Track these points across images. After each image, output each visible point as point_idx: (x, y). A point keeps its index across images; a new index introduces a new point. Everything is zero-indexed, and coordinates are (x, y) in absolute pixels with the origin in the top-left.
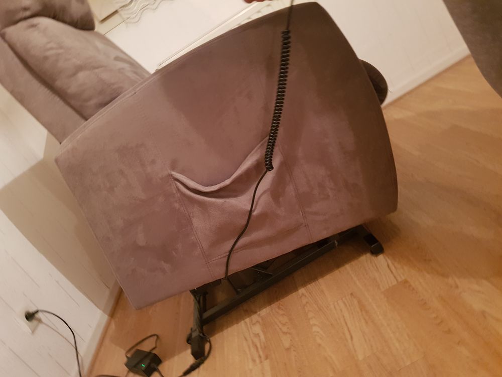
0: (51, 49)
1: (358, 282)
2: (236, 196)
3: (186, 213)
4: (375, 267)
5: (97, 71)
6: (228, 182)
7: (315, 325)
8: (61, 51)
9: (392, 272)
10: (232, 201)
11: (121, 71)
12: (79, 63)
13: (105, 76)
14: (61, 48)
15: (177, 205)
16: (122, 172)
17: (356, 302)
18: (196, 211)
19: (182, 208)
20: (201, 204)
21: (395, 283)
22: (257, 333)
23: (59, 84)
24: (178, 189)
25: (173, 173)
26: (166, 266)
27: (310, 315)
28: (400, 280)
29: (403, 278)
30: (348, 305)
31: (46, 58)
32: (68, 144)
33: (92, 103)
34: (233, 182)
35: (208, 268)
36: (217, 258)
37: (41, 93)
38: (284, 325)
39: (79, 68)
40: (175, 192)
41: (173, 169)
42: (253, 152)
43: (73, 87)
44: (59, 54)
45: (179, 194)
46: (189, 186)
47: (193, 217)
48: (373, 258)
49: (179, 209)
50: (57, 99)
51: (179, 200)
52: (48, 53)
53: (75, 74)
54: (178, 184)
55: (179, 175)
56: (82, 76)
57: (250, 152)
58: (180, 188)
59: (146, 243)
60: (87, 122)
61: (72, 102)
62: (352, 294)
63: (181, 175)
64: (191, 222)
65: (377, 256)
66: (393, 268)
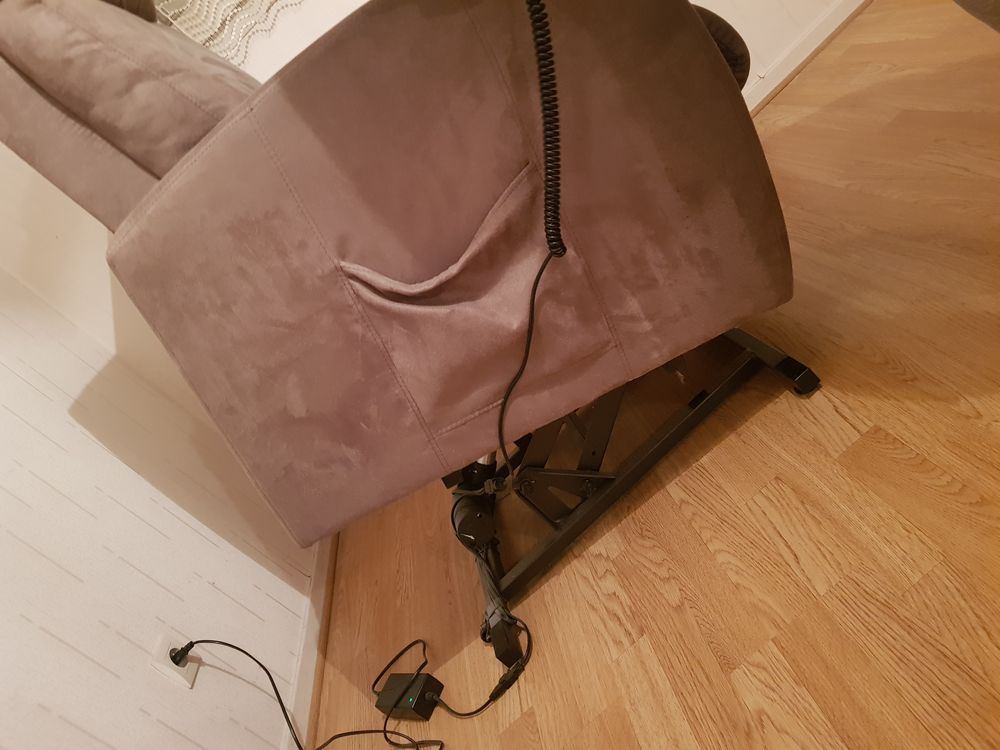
0: (78, 42)
1: (784, 455)
2: (472, 298)
3: (379, 341)
4: (811, 418)
5: (170, 79)
6: (454, 270)
7: (720, 551)
8: (95, 46)
9: (845, 418)
10: (466, 309)
11: (217, 78)
12: (133, 65)
13: (187, 88)
14: (97, 39)
15: (358, 329)
16: (242, 272)
17: (788, 491)
18: (397, 335)
19: (370, 334)
20: (406, 321)
21: (856, 437)
22: (611, 592)
23: (98, 111)
24: (358, 296)
25: (343, 264)
26: (352, 454)
27: (706, 535)
28: (864, 429)
29: (871, 424)
30: (774, 499)
31: (68, 62)
32: (130, 228)
33: (170, 142)
34: (463, 271)
35: (433, 448)
36: (449, 428)
37: (68, 132)
38: (660, 565)
39: (136, 77)
40: (351, 302)
41: (343, 258)
42: (496, 205)
43: (126, 115)
44: (94, 52)
45: (360, 307)
46: (376, 286)
47: (393, 349)
48: (804, 402)
49: (364, 336)
50: (99, 143)
51: (362, 317)
52: (73, 53)
53: (128, 89)
54: (357, 285)
55: (356, 266)
56: (143, 91)
57: (493, 206)
58: (360, 293)
59: (308, 411)
60: (161, 182)
61: (130, 146)
62: (777, 478)
63: (361, 267)
64: (391, 360)
65: (809, 397)
66: (846, 411)
